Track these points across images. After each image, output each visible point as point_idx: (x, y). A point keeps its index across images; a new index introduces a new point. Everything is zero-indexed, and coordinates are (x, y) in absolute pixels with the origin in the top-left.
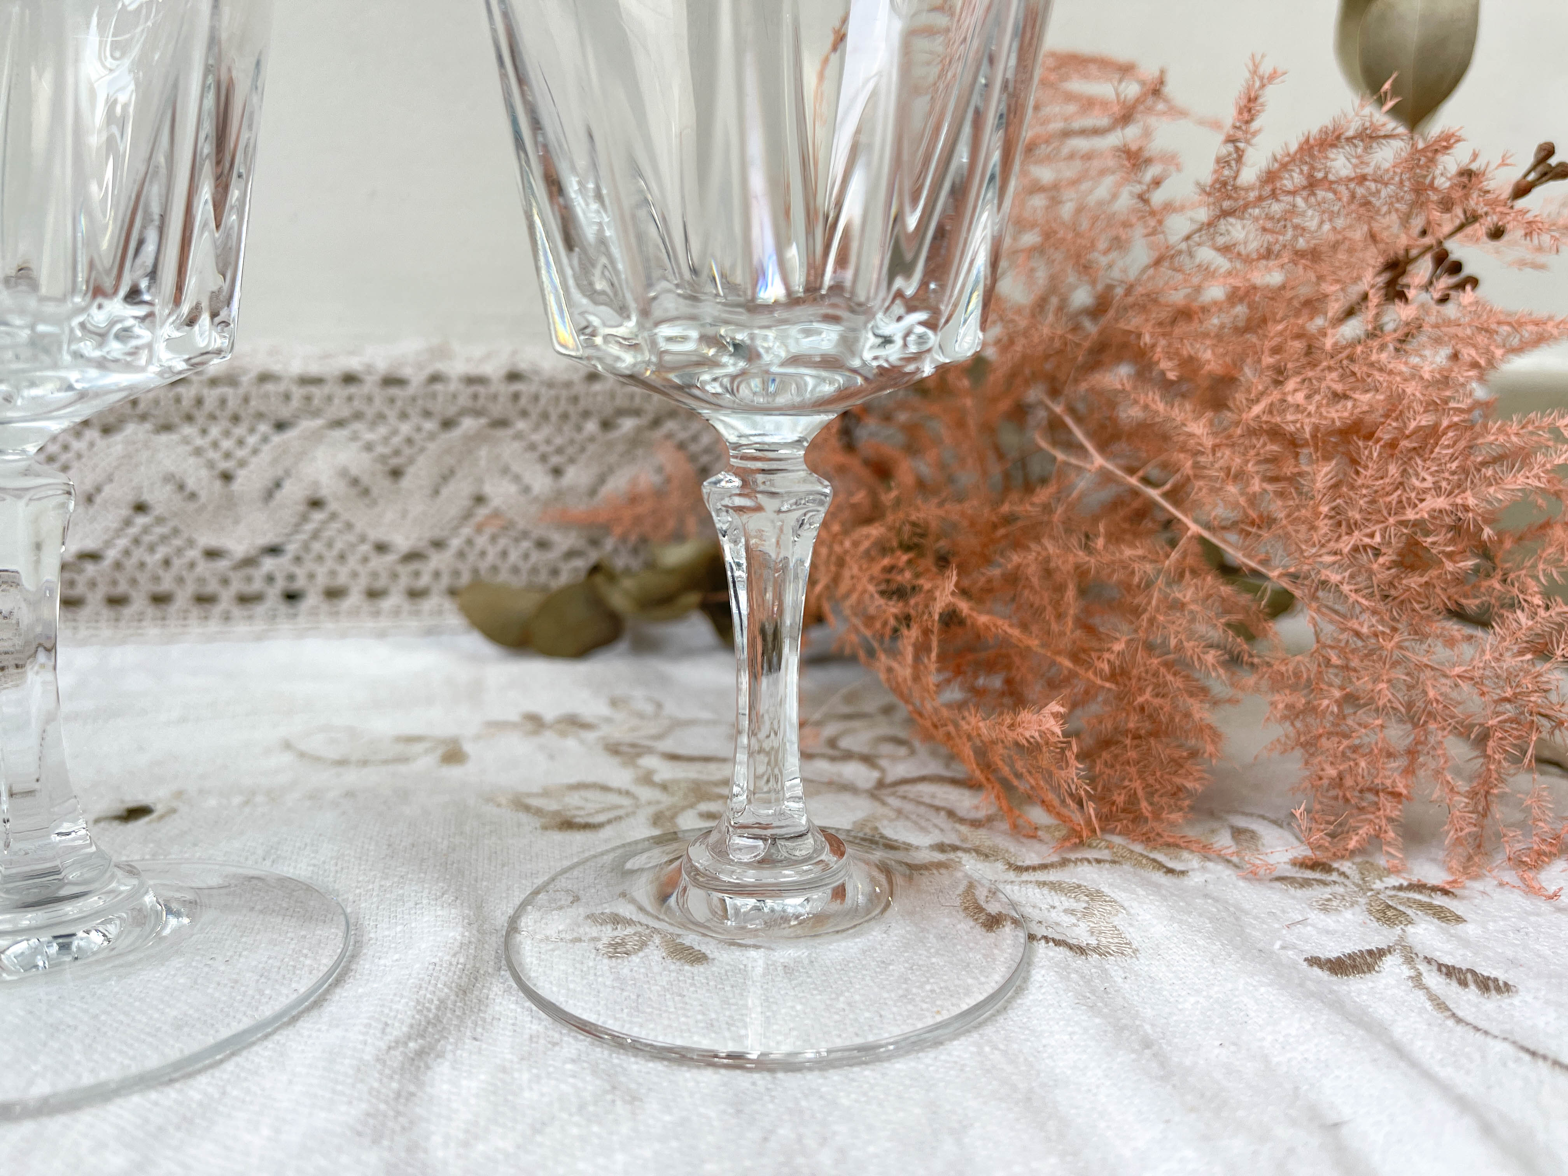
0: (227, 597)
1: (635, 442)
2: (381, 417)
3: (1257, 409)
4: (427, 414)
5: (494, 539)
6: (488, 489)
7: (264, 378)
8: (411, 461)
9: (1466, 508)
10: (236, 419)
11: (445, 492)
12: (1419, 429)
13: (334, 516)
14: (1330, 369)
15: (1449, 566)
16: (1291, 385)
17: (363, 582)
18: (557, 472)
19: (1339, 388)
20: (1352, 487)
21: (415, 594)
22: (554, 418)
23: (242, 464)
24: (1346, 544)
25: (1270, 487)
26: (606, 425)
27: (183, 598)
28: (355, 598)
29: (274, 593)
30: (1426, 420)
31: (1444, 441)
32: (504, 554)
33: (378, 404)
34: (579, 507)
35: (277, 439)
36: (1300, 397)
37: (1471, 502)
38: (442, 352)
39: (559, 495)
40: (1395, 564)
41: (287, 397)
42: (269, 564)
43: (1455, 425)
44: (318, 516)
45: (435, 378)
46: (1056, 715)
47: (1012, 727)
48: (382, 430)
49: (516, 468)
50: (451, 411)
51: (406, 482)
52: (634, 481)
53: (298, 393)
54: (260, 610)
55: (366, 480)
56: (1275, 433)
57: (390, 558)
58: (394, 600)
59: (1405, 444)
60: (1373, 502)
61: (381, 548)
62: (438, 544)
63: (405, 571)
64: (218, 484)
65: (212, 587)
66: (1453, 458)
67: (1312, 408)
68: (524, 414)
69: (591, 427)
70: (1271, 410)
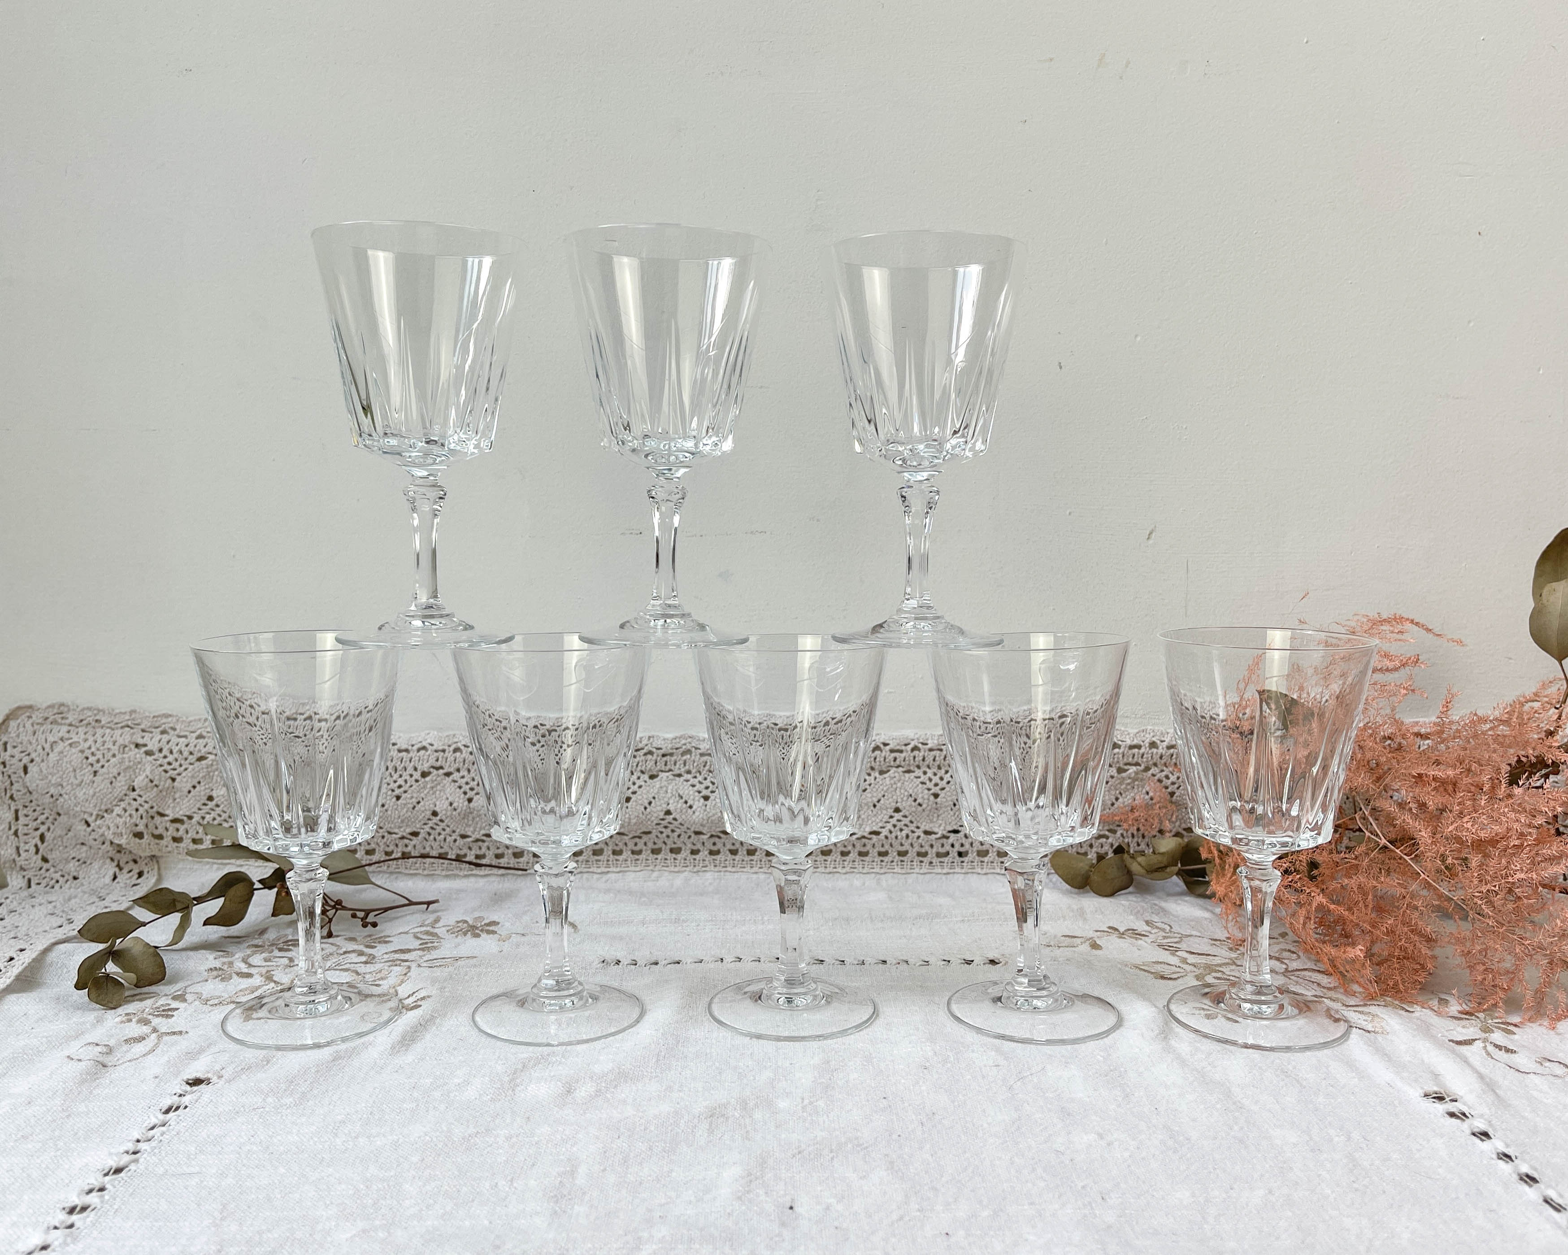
1: (1135, 779)
3: (1451, 828)
9: (1533, 879)
12: (1514, 846)
14: (1483, 814)
15: (1525, 901)
16: (1465, 820)
19: (1485, 822)
20: (1487, 866)
23: (943, 789)
24: (1484, 889)
25: (1456, 862)
30: (1517, 842)
37: (1535, 876)
42: (953, 838)
46: (1361, 950)
47: (1344, 952)
52: (1133, 800)
60: (1495, 872)
65: (927, 848)
67: (1474, 831)
69: (1112, 771)
70: (1456, 829)
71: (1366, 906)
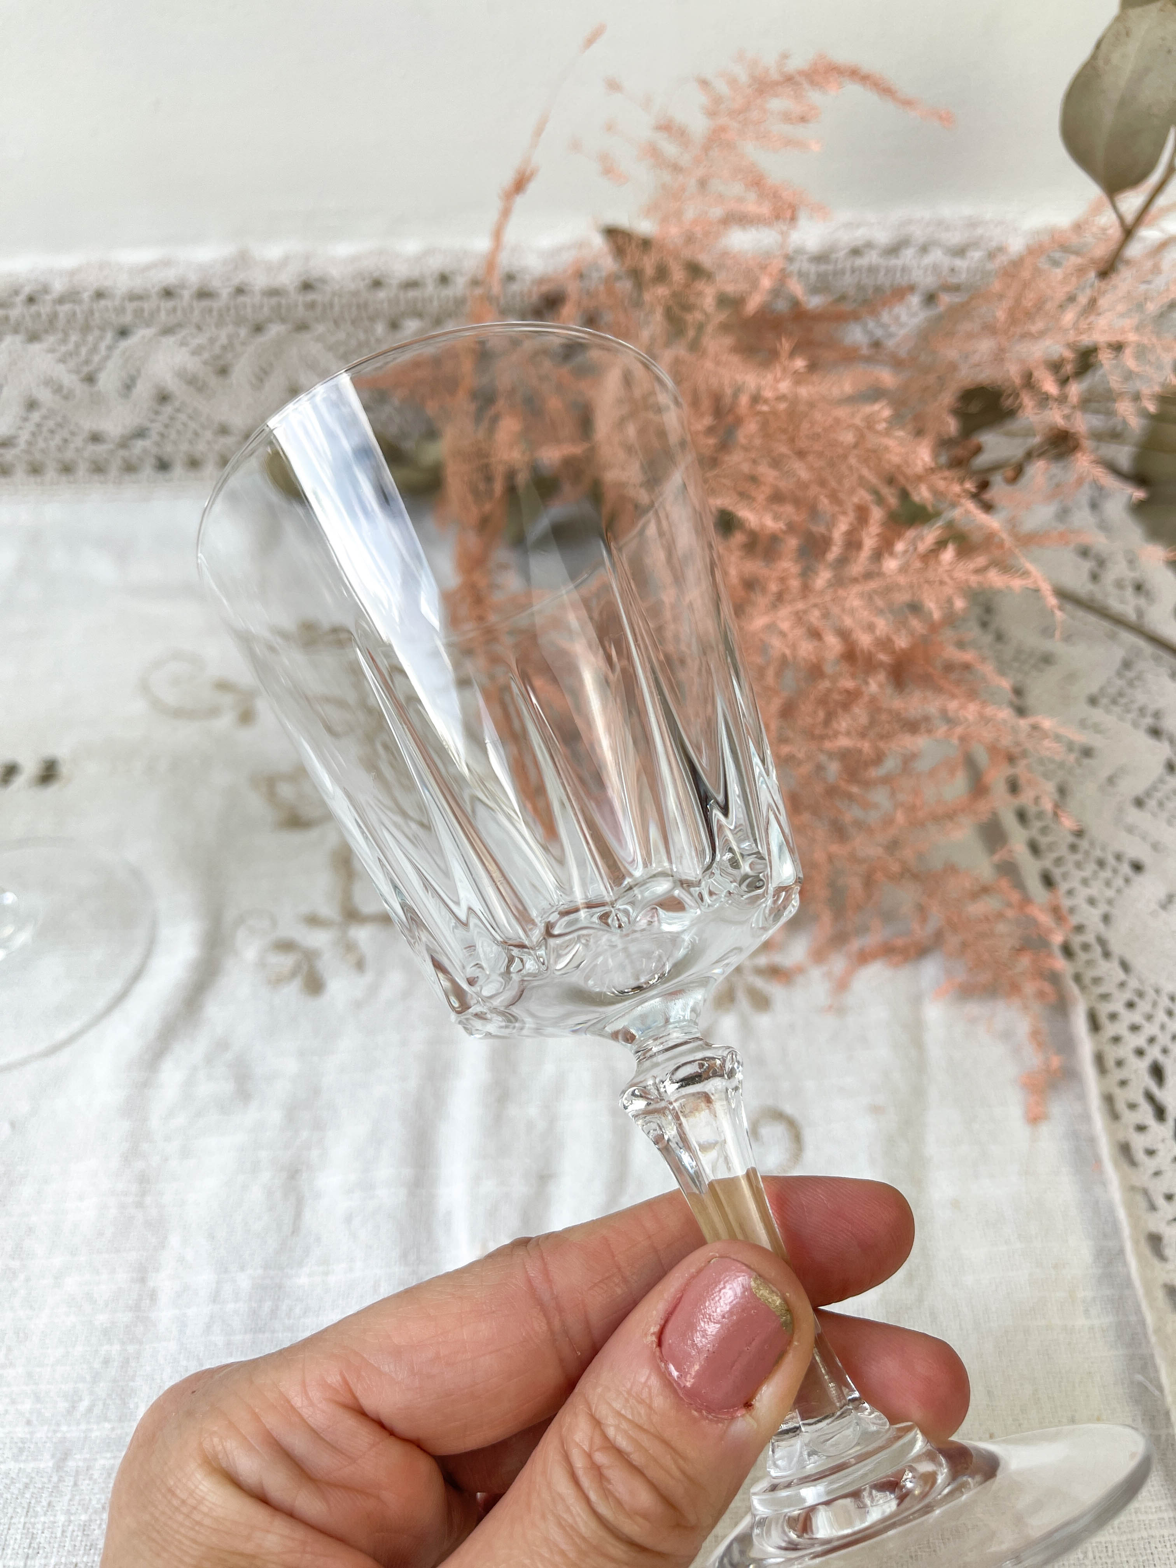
0: (115, 466)
4: (240, 321)
6: (300, 382)
7: (100, 295)
8: (233, 361)
10: (87, 328)
11: (268, 384)
13: (181, 407)
17: (214, 454)
22: (348, 322)
27: (82, 469)
28: (210, 466)
33: (198, 313)
35: (124, 344)
38: (243, 259)
41: (122, 309)
42: (139, 445)
44: (168, 410)
45: (240, 291)
48: (206, 335)
49: (321, 364)
50: (258, 318)
51: (233, 379)
53: (130, 306)
54: (141, 476)
55: (200, 378)
61: (224, 430)
64: (85, 385)
68: (322, 319)
69: (380, 329)
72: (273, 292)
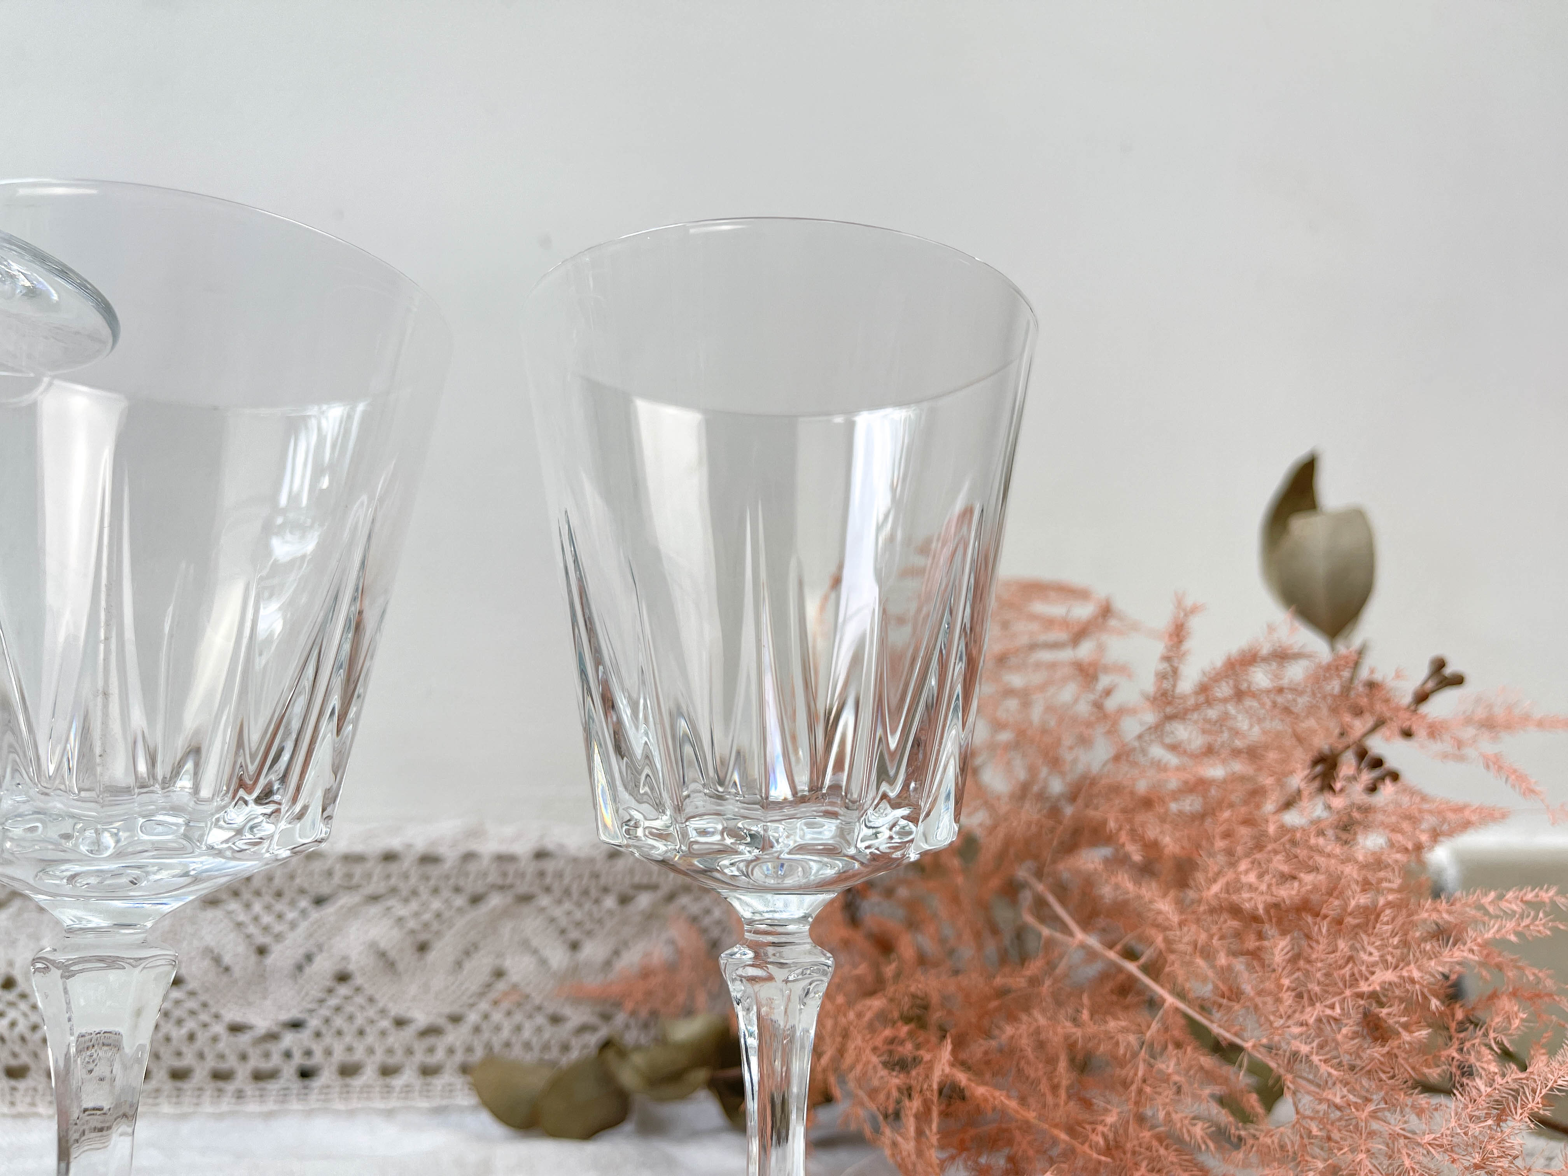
0: (243, 1072)
1: (650, 916)
2: (415, 893)
3: (1216, 888)
4: (457, 890)
5: (509, 1014)
6: (508, 963)
8: (438, 934)
9: (1413, 981)
10: (279, 894)
11: (468, 966)
12: (1359, 907)
13: (358, 989)
14: (1276, 852)
15: (1406, 1036)
16: (1243, 866)
17: (379, 1057)
18: (575, 946)
19: (1285, 868)
20: (1309, 961)
21: (428, 1072)
22: (575, 894)
23: (279, 937)
24: (1311, 1015)
26: (624, 900)
27: (200, 1074)
28: (369, 1074)
29: (289, 1071)
30: (1363, 900)
31: (1384, 918)
32: (518, 1028)
33: (413, 880)
34: (593, 982)
35: (315, 914)
36: (1251, 878)
37: (1416, 974)
38: (476, 833)
39: (574, 970)
40: (1355, 1036)
41: (330, 873)
42: (289, 1039)
43: (1389, 904)
44: (343, 990)
45: (469, 857)
48: (414, 905)
49: (535, 942)
50: (480, 888)
51: (432, 956)
52: (647, 955)
53: (339, 871)
54: (273, 1086)
55: (393, 954)
56: (1235, 911)
57: (408, 1033)
58: (408, 1076)
59: (1350, 921)
60: (1328, 975)
61: (400, 1023)
62: (456, 1019)
63: (420, 1047)
64: (253, 958)
65: (232, 1062)
66: (1394, 934)
67: (1263, 887)
68: (548, 890)
69: (610, 902)
70: (1227, 889)
71: (1055, 1088)
72: (503, 859)
